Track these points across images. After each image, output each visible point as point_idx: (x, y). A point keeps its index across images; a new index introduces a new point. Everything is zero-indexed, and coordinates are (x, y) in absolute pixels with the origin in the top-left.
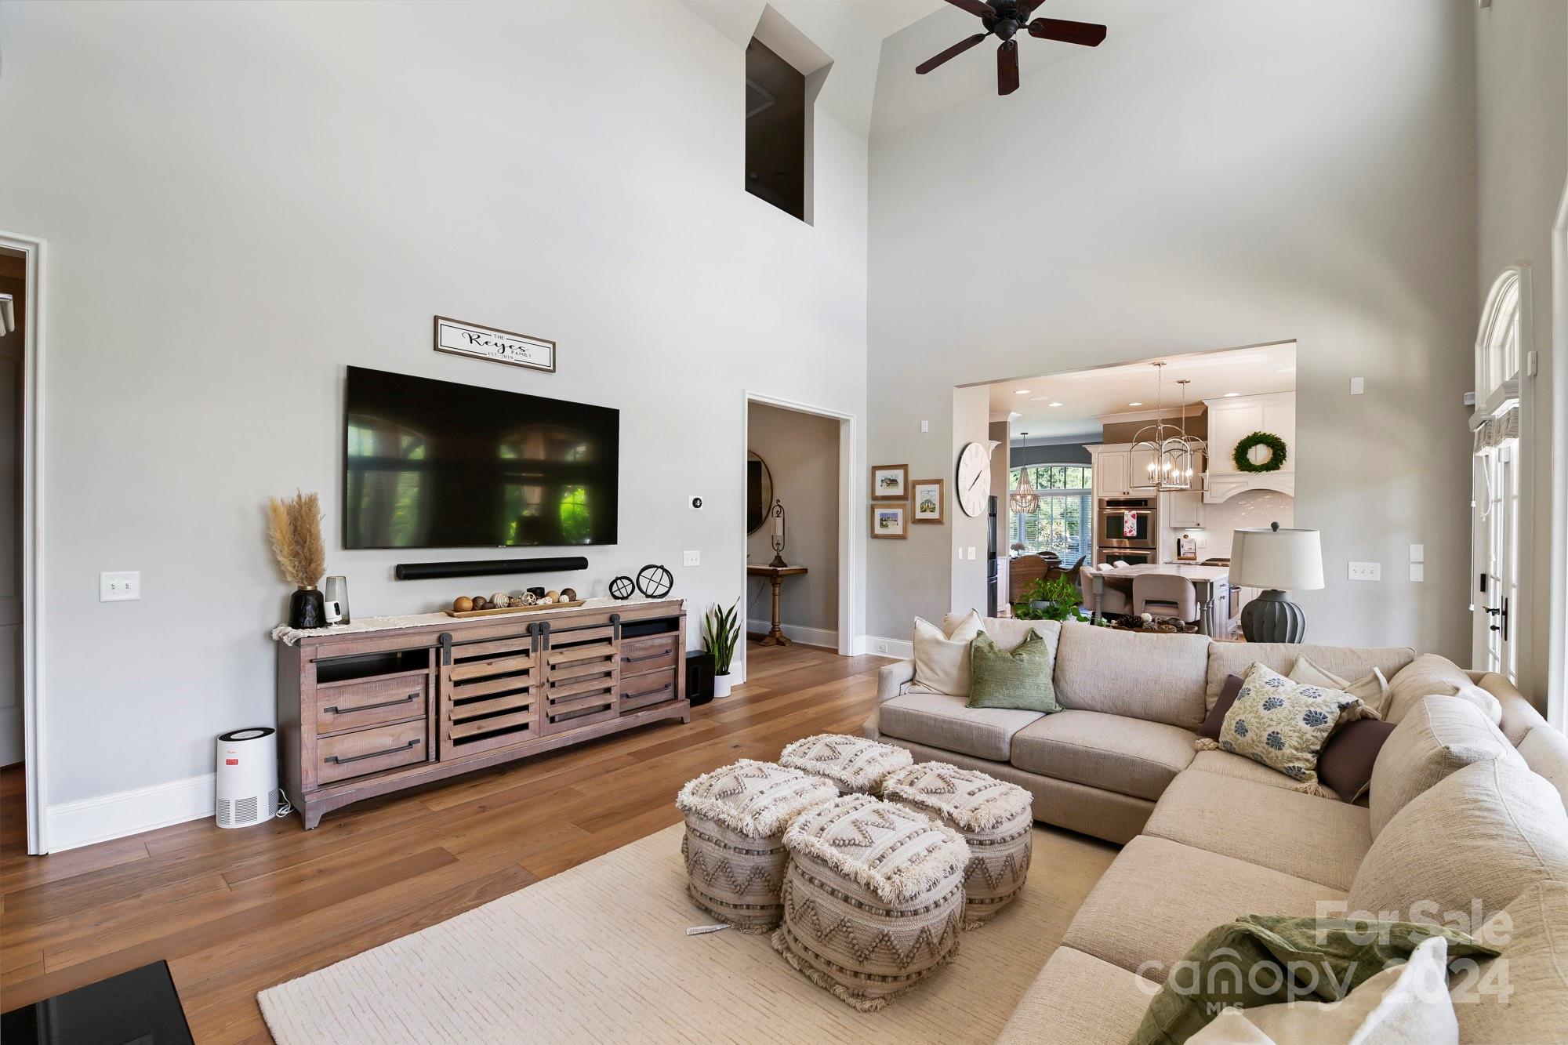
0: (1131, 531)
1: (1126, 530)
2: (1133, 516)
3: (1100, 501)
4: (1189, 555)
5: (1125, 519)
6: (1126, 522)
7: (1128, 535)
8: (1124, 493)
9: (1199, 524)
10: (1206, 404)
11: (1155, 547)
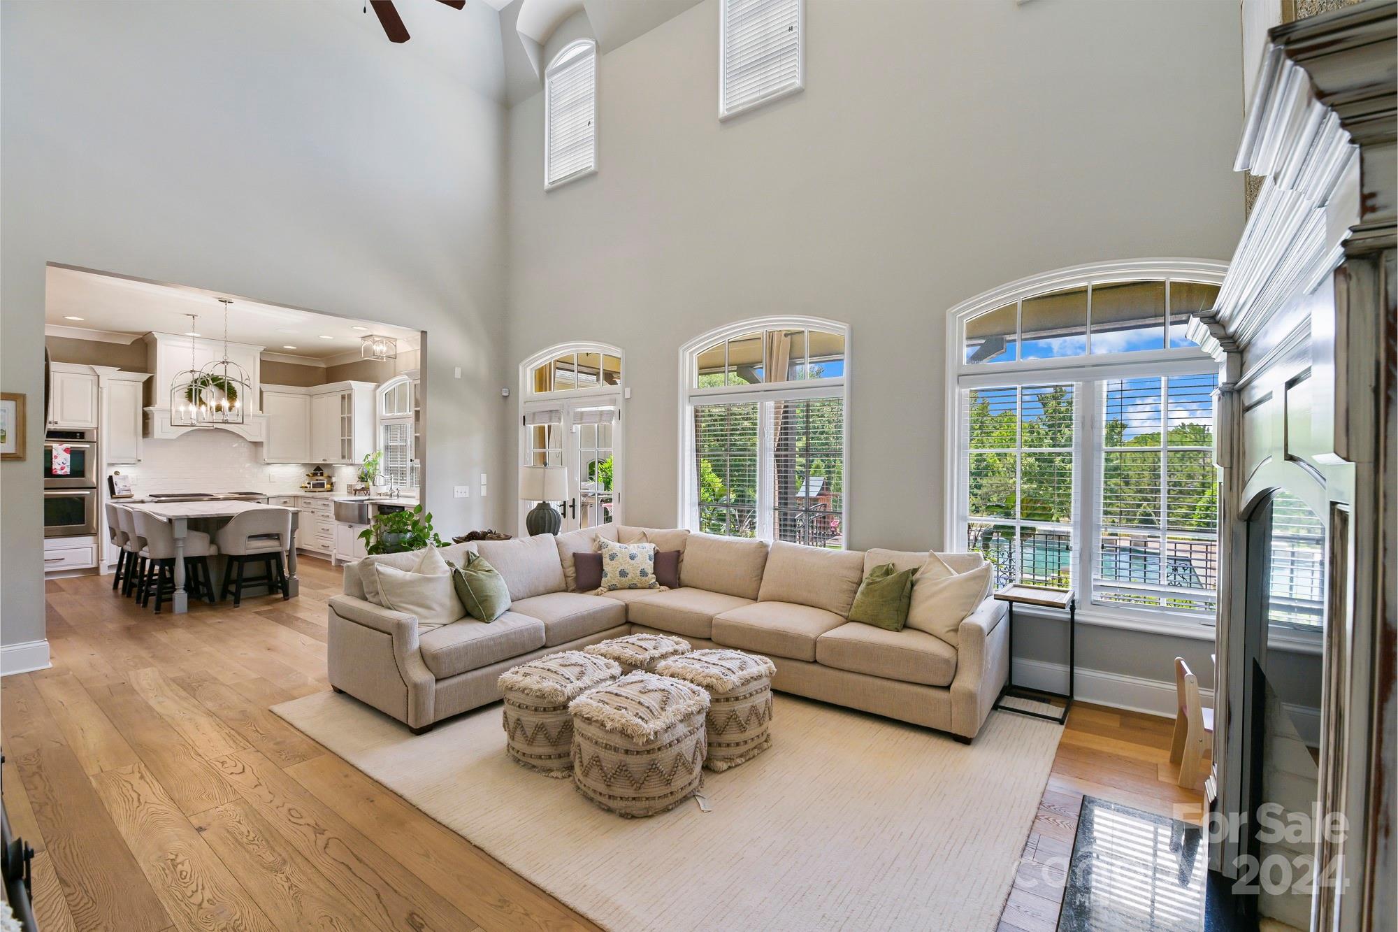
0: (63, 468)
1: (56, 466)
2: (66, 450)
4: (125, 493)
5: (54, 453)
6: (56, 457)
7: (60, 472)
9: (140, 460)
10: (156, 336)
11: (95, 486)
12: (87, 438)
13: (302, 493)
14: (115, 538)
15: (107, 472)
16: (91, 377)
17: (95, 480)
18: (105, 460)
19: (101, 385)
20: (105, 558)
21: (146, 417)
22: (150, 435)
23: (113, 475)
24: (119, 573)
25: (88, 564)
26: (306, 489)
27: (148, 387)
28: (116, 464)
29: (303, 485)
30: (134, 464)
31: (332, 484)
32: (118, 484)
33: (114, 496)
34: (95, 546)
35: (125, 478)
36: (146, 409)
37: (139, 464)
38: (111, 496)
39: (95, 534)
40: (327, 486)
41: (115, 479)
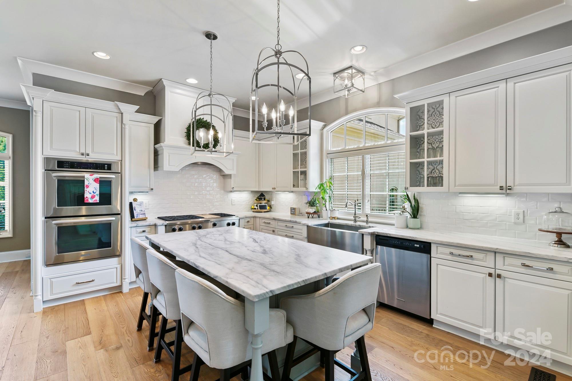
0: (93, 197)
1: (87, 195)
2: (96, 180)
3: (47, 160)
4: (141, 217)
5: (86, 183)
6: (87, 187)
7: (91, 201)
8: (83, 154)
9: (152, 189)
10: (164, 83)
11: (120, 213)
12: (113, 169)
13: (251, 214)
14: (140, 276)
15: (129, 199)
16: (117, 115)
17: (119, 208)
18: (127, 189)
19: (124, 122)
20: (127, 277)
21: (156, 153)
22: (159, 168)
23: (132, 201)
24: (143, 314)
25: (113, 283)
26: (255, 210)
27: (158, 127)
28: (135, 192)
29: (253, 207)
30: (147, 192)
31: (270, 206)
32: (136, 208)
33: (133, 219)
34: (119, 266)
35: (141, 204)
36: (156, 146)
37: (151, 192)
38: (131, 219)
39: (119, 256)
40: (268, 208)
41: (134, 205)
